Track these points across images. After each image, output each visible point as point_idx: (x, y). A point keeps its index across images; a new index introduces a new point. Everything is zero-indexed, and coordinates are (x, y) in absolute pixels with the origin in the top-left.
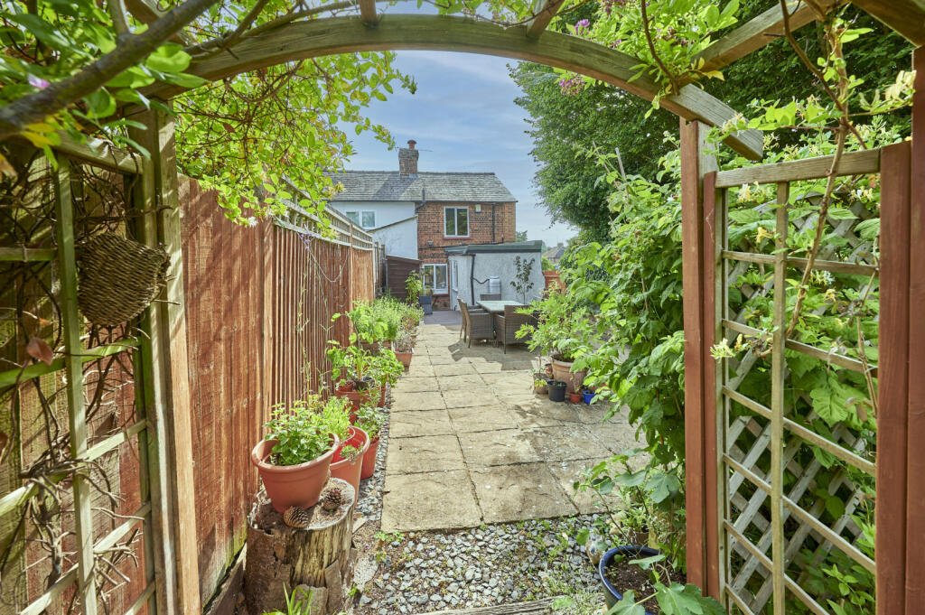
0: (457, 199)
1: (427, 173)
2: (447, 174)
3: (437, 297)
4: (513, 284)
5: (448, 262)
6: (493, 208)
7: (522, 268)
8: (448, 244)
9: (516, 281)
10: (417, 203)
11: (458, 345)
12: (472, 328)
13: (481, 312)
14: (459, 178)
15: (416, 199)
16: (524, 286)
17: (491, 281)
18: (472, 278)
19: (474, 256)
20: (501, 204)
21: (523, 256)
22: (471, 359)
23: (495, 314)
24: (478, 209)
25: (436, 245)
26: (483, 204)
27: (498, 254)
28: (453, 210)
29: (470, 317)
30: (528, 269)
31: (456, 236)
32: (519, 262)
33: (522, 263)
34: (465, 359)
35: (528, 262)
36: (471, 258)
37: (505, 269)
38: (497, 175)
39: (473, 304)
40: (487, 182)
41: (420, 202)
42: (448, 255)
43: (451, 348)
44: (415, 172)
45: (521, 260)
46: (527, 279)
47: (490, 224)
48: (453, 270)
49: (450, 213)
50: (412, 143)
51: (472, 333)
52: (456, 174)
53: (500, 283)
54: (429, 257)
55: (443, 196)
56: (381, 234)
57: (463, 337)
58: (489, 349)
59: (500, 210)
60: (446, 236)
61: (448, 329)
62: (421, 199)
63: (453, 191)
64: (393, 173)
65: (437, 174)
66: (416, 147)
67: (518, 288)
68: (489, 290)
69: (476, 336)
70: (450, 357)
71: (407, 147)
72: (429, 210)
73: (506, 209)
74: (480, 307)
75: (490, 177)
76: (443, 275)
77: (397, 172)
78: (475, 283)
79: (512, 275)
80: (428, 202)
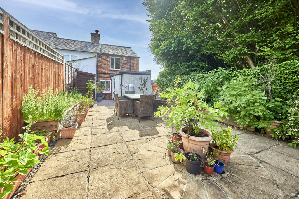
0: (115, 54)
1: (104, 44)
2: (112, 46)
3: (106, 94)
4: (139, 88)
5: (111, 80)
6: (130, 59)
7: (143, 81)
8: (111, 72)
9: (140, 87)
10: (98, 54)
11: (112, 117)
12: (120, 108)
13: (125, 99)
14: (117, 47)
15: (98, 52)
16: (144, 89)
17: (130, 86)
18: (121, 85)
19: (122, 75)
20: (133, 58)
21: (144, 76)
22: (120, 128)
23: (133, 100)
24: (124, 59)
25: (106, 72)
26: (126, 57)
27: (133, 75)
28: (114, 58)
29: (120, 102)
30: (146, 81)
31: (115, 69)
32: (142, 78)
33: (143, 79)
34: (115, 128)
35: (146, 79)
36: (121, 76)
37: (136, 81)
38: (131, 48)
39: (121, 95)
40: (128, 50)
41: (100, 53)
42: (111, 77)
43: (108, 120)
44: (98, 43)
45: (143, 78)
46: (145, 86)
47: (129, 65)
48: (113, 82)
49: (112, 60)
50: (97, 31)
51: (120, 111)
52: (116, 46)
53: (134, 87)
54: (102, 77)
55: (110, 52)
56: (77, 63)
57: (115, 112)
58: (130, 120)
59: (133, 60)
60: (110, 69)
61: (108, 108)
62: (100, 52)
63: (114, 51)
64: (89, 42)
65: (108, 45)
66: (99, 33)
67: (142, 89)
68: (129, 90)
69: (123, 112)
70: (106, 127)
71: (95, 32)
72: (103, 58)
73: (136, 60)
74: (125, 97)
75: (129, 49)
76: (109, 85)
77: (90, 42)
78: (122, 87)
79: (139, 84)
80: (103, 54)
